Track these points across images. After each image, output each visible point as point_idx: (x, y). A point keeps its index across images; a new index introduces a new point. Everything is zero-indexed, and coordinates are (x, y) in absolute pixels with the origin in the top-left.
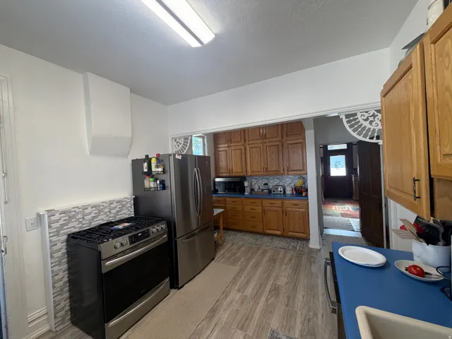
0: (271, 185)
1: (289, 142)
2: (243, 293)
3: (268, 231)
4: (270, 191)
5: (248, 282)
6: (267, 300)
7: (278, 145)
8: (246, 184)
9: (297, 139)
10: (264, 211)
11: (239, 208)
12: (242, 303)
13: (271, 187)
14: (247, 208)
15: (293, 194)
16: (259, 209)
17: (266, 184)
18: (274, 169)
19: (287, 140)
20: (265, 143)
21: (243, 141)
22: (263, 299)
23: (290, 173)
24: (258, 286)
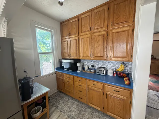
0: (97, 67)
1: (113, 31)
3: (90, 105)
4: (95, 71)
7: (103, 35)
8: (78, 65)
9: (123, 27)
10: (88, 89)
11: (72, 82)
13: (96, 68)
14: (77, 84)
15: (113, 76)
16: (85, 86)
17: (93, 66)
18: (99, 55)
19: (112, 29)
20: (93, 33)
21: (77, 33)
23: (112, 59)
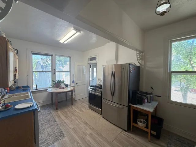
2: (89, 135)
5: (95, 140)
6: (78, 143)
12: (83, 133)
22: (79, 141)
24: (89, 143)
